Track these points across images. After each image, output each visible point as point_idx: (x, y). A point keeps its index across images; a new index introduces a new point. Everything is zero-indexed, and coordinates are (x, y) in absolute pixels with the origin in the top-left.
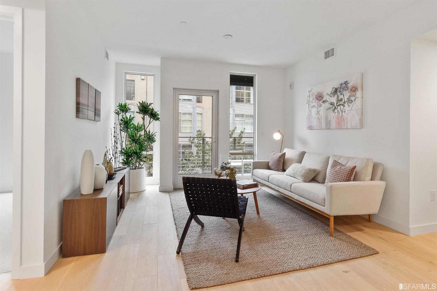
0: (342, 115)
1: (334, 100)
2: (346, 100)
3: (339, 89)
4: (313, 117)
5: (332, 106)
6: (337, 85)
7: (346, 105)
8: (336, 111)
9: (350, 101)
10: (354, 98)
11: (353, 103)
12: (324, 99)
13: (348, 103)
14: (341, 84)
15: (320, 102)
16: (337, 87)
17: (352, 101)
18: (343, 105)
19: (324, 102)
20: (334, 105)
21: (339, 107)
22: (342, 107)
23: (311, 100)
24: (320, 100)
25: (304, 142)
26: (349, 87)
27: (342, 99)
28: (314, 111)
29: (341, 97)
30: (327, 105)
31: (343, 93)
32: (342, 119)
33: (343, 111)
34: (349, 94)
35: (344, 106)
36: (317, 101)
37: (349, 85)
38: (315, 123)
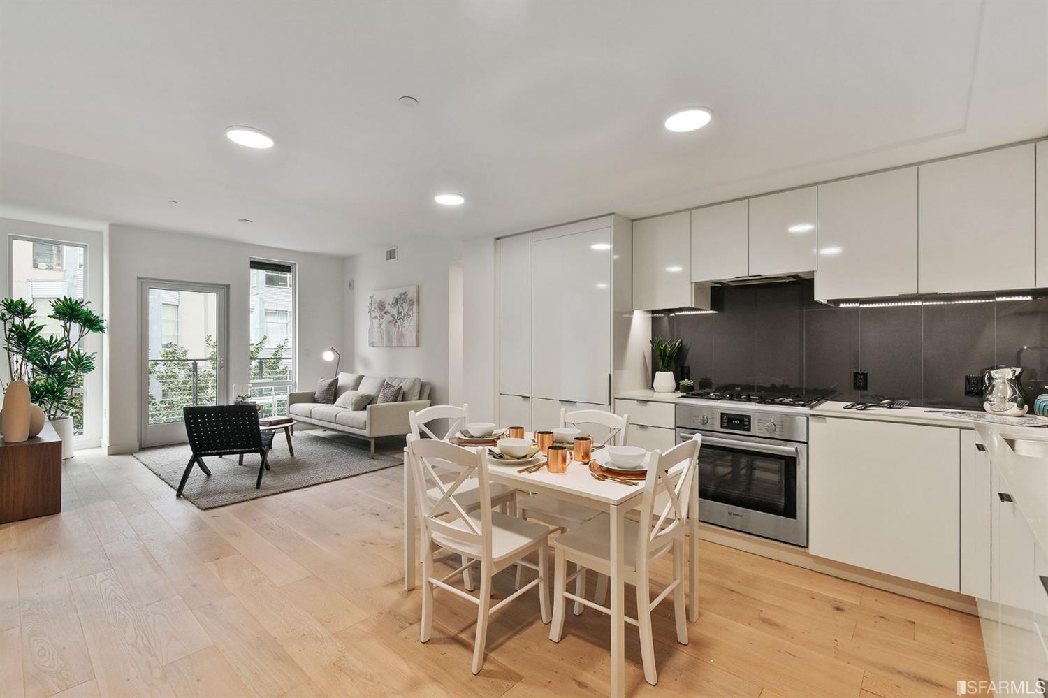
0: (402, 331)
1: (394, 312)
2: (405, 313)
3: (399, 300)
4: (375, 331)
5: (393, 319)
6: (397, 295)
7: (405, 319)
8: (397, 325)
9: (408, 316)
10: (411, 312)
11: (411, 318)
12: (386, 310)
14: (401, 295)
15: (383, 312)
16: (397, 297)
18: (402, 319)
19: (386, 313)
20: (395, 318)
21: (399, 321)
22: (402, 321)
23: (373, 309)
24: (382, 310)
25: (366, 363)
26: (407, 299)
27: (402, 312)
28: (376, 322)
29: (401, 309)
30: (388, 317)
31: (402, 305)
32: (402, 335)
33: (403, 326)
34: (408, 307)
35: (404, 321)
36: (379, 311)
37: (408, 297)
38: (377, 338)
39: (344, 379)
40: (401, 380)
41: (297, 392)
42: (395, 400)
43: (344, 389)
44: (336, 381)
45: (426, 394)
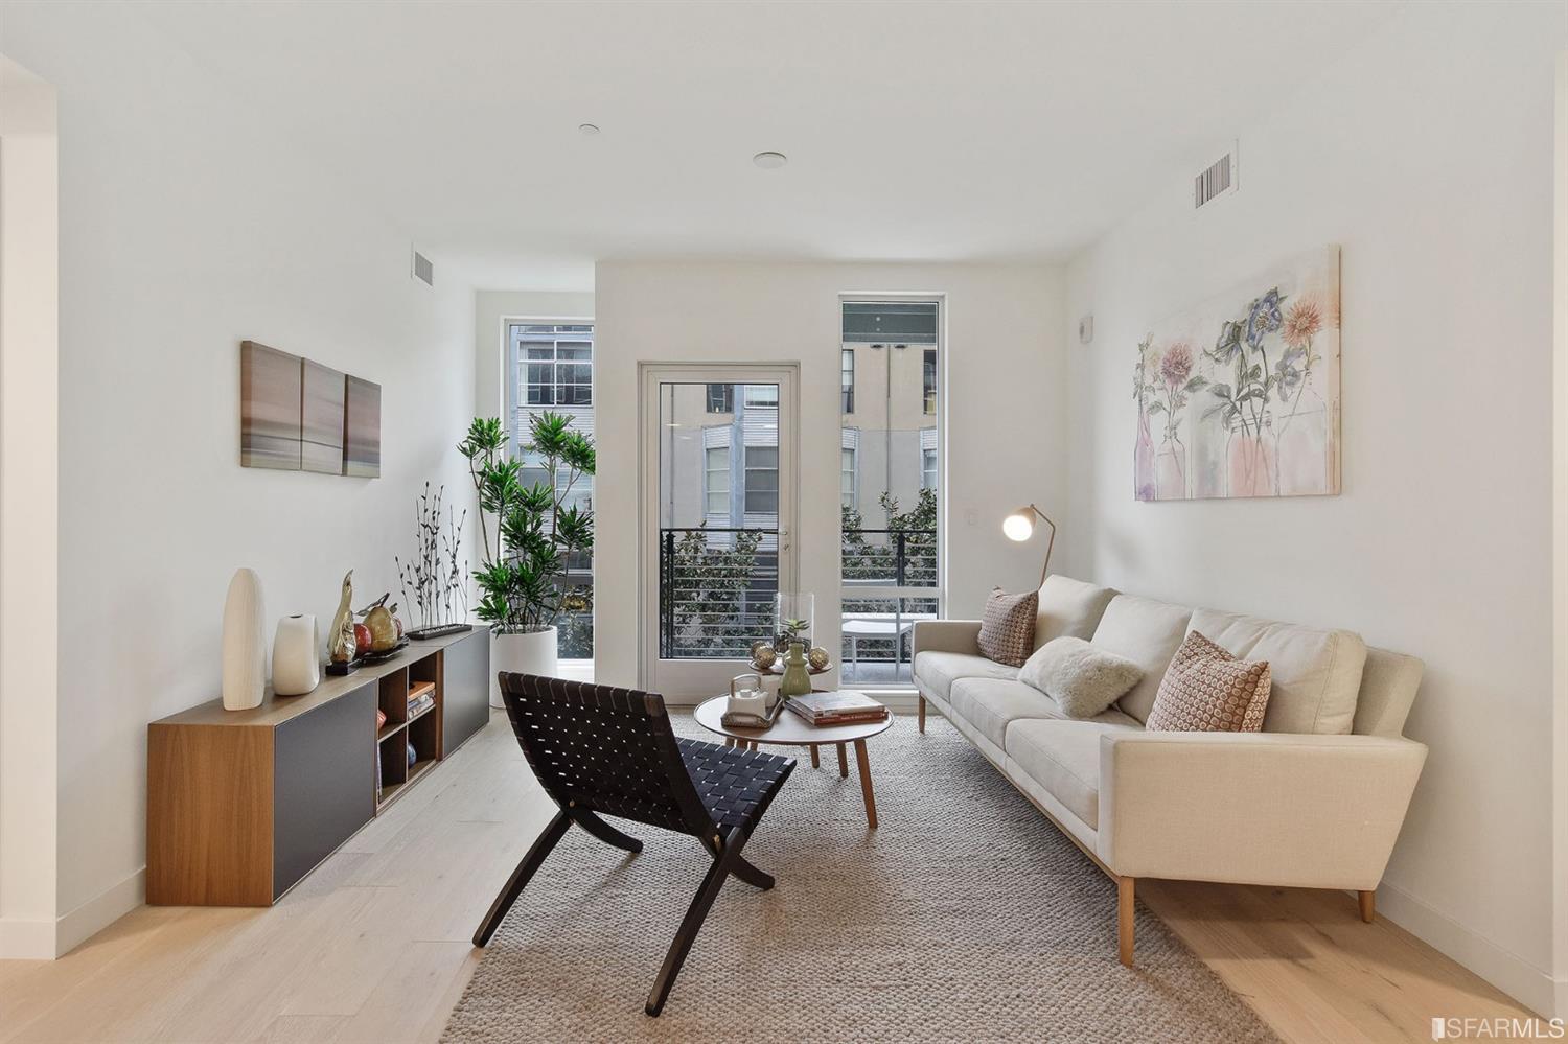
0: (1259, 440)
1: (1227, 374)
2: (1272, 372)
3: (1247, 329)
4: (1156, 451)
5: (1221, 401)
6: (1237, 312)
7: (1273, 393)
8: (1236, 422)
9: (1288, 376)
10: (1304, 360)
11: (1300, 384)
12: (1192, 375)
13: (1280, 387)
14: (1256, 307)
15: (1181, 387)
16: (1239, 320)
17: (1295, 375)
18: (1260, 396)
19: (1191, 386)
20: (1229, 397)
21: (1246, 404)
22: (1258, 402)
23: (1148, 380)
24: (1178, 380)
25: (1128, 554)
26: (1285, 315)
27: (1257, 367)
28: (1159, 422)
29: (1254, 359)
30: (1204, 398)
31: (1260, 345)
32: (1260, 456)
33: (1264, 420)
34: (1286, 346)
35: (1266, 400)
36: (1168, 385)
37: (1285, 308)
38: (1161, 475)
39: (1058, 596)
40: (1261, 628)
41: (946, 620)
42: (1234, 724)
43: (1058, 626)
44: (1032, 600)
45: (1396, 703)
